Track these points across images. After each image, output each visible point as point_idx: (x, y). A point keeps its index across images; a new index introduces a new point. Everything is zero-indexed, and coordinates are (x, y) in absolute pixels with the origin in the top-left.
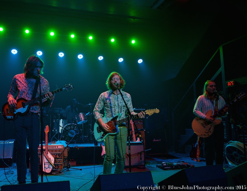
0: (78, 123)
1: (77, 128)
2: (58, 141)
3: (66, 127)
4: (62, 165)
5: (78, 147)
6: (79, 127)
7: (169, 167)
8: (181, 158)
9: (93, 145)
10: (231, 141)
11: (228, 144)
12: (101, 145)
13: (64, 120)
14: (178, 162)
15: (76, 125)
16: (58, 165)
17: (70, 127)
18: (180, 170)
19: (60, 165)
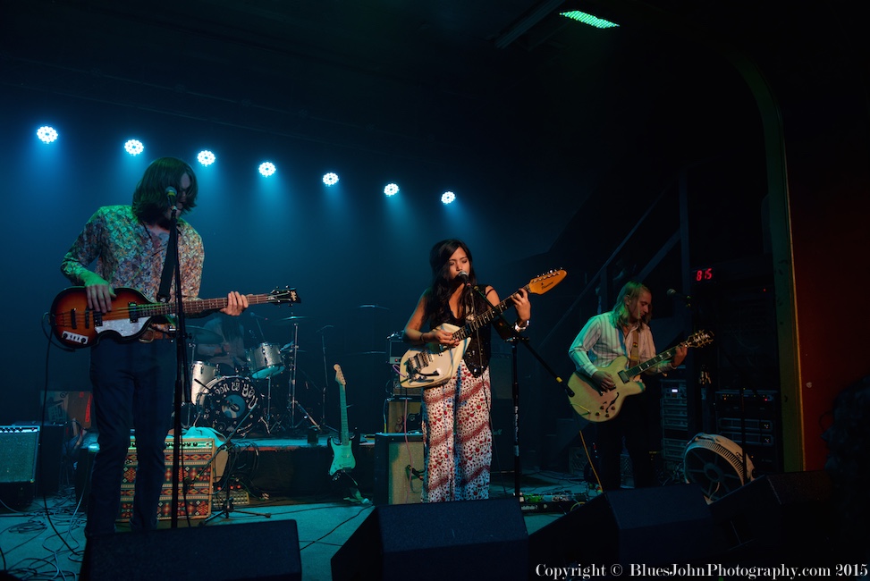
0: (255, 376)
1: (250, 389)
2: (193, 429)
3: (216, 385)
4: (207, 502)
5: (257, 447)
6: (259, 386)
7: (532, 508)
8: (559, 484)
9: (303, 443)
10: (699, 435)
11: (694, 441)
12: (329, 444)
13: (206, 364)
14: (557, 493)
15: (246, 382)
16: (195, 501)
17: (230, 386)
18: (561, 515)
19: (201, 501)
